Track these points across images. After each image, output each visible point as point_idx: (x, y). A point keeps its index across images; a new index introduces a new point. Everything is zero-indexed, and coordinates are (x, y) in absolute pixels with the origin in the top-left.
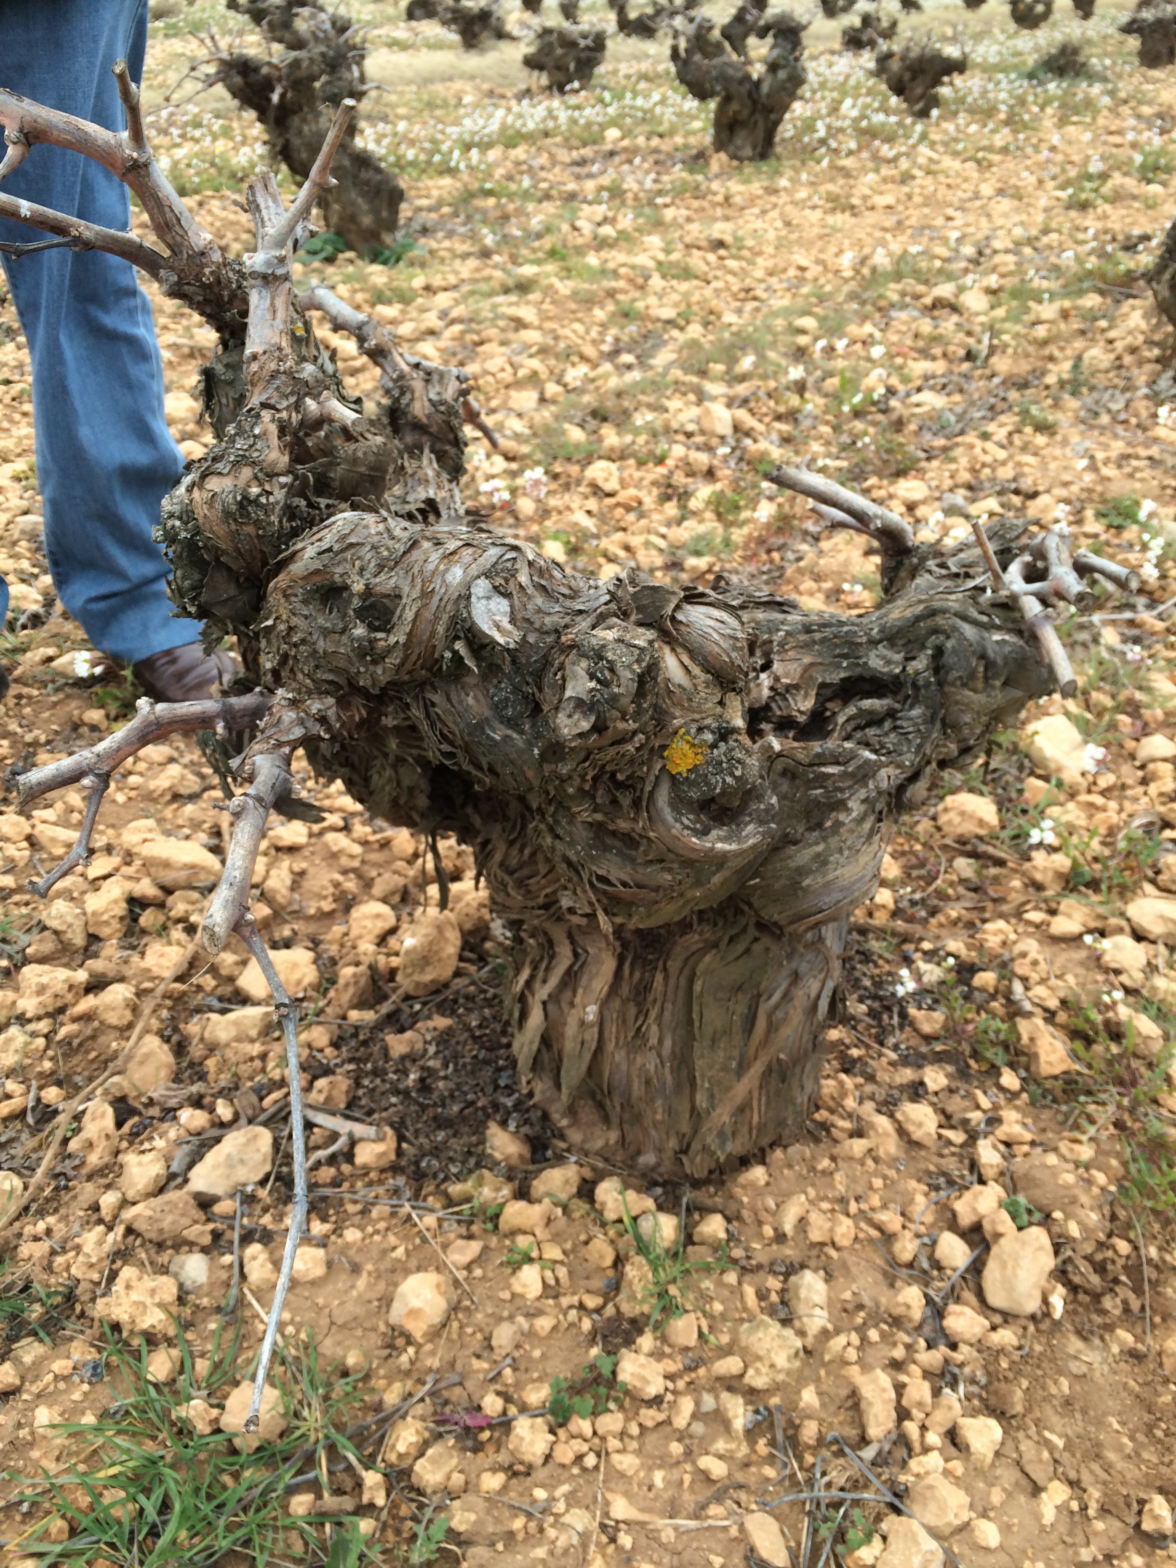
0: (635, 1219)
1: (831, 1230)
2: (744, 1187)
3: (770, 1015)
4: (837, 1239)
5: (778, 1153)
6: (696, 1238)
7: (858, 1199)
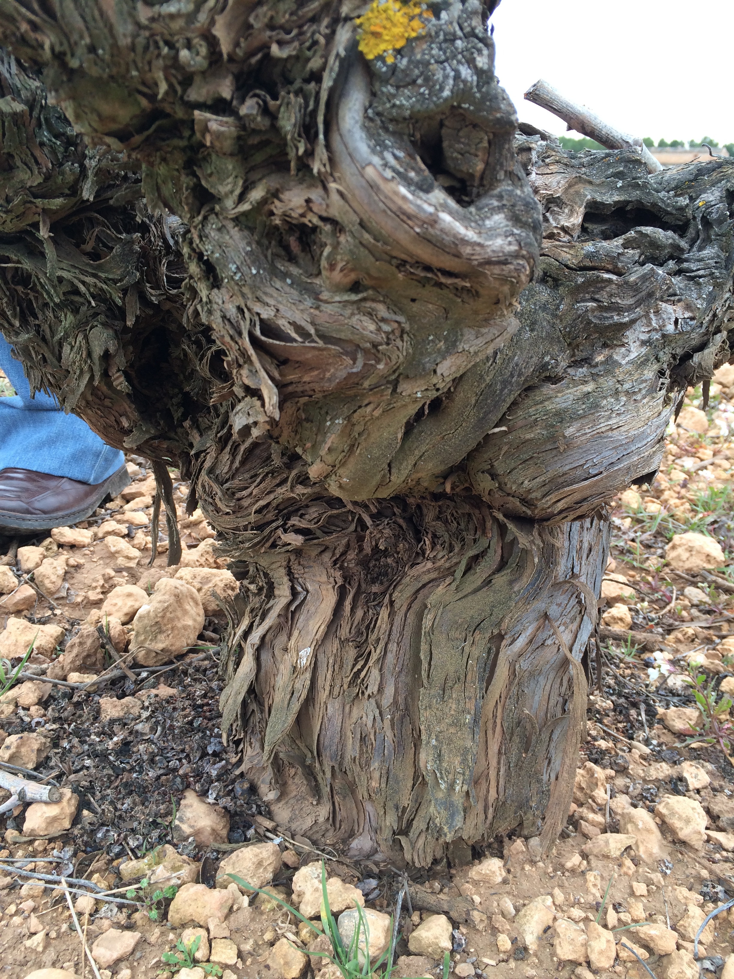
0: (336, 915)
1: (586, 945)
2: (476, 883)
3: (512, 665)
4: (593, 957)
5: (519, 844)
6: (412, 947)
7: (617, 907)
